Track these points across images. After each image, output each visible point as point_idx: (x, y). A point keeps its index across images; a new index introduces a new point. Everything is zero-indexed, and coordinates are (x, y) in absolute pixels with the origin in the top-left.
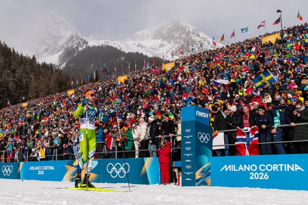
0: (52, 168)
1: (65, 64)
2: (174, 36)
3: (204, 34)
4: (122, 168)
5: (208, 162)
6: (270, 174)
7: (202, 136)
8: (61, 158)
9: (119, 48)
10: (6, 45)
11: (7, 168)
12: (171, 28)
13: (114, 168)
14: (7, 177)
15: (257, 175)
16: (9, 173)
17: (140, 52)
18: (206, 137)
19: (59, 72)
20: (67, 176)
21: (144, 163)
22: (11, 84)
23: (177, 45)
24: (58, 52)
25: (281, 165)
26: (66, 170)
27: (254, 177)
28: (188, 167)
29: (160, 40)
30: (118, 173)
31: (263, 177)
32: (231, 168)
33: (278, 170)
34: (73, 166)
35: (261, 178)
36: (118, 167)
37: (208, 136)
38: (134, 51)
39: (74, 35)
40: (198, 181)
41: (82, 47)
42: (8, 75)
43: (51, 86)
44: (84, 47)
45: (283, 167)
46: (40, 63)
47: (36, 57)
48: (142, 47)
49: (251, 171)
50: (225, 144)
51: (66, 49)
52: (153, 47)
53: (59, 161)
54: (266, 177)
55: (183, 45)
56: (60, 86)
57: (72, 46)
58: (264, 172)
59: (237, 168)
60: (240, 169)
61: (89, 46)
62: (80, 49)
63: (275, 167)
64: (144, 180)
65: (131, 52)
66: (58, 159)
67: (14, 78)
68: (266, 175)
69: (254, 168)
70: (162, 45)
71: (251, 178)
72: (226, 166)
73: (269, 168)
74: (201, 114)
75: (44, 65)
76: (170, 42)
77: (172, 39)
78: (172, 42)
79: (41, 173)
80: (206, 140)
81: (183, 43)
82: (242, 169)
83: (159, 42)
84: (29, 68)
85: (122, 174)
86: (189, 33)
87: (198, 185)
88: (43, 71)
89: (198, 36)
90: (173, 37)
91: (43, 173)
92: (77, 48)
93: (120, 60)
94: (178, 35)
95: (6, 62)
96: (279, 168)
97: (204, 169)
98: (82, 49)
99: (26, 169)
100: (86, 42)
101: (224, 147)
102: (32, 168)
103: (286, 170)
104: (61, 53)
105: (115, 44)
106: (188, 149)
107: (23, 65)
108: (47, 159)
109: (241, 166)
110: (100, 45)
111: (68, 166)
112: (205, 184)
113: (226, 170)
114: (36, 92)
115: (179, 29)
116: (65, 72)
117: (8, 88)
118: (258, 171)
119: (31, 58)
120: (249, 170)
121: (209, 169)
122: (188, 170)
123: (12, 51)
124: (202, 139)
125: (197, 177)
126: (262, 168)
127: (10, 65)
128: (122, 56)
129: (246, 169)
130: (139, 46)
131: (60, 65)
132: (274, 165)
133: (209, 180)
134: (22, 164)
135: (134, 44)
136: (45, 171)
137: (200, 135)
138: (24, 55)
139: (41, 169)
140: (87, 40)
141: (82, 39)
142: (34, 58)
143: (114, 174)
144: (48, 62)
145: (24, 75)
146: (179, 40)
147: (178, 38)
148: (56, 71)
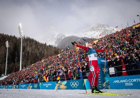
0: (51, 85)
1: (57, 44)
2: (99, 29)
3: (111, 27)
4: (76, 84)
5: (108, 80)
6: (133, 83)
9: (77, 36)
10: (35, 40)
11: (36, 85)
12: (97, 26)
13: (73, 84)
14: (36, 89)
15: (128, 84)
16: (36, 87)
17: (86, 37)
19: (55, 47)
20: (56, 87)
21: (84, 81)
22: (38, 54)
23: (101, 32)
24: (54, 40)
25: (137, 79)
26: (56, 85)
27: (127, 85)
29: (93, 31)
30: (74, 85)
31: (130, 84)
32: (117, 81)
33: (136, 81)
34: (58, 83)
35: (130, 85)
36: (74, 83)
37: (107, 69)
38: (84, 37)
39: (60, 34)
40: (104, 87)
41: (63, 37)
42: (37, 50)
43: (52, 53)
44: (64, 37)
45: (138, 80)
46: (48, 45)
47: (46, 43)
48: (86, 35)
49: (125, 82)
50: (115, 72)
51: (57, 39)
52: (91, 34)
54: (132, 84)
55: (103, 32)
56: (55, 53)
57: (59, 38)
58: (131, 83)
59: (120, 81)
60: (121, 82)
61: (66, 37)
62: (62, 38)
63: (135, 80)
64: (84, 88)
65: (82, 37)
66: (53, 81)
67: (39, 51)
68: (131, 84)
69: (126, 81)
70: (95, 33)
71: (126, 85)
72: (115, 81)
74: (103, 61)
75: (50, 46)
76: (97, 32)
78: (98, 32)
79: (47, 86)
80: (106, 71)
81: (103, 31)
82: (122, 82)
83: (93, 32)
84: (44, 47)
85: (76, 86)
86: (105, 27)
87: (104, 89)
88: (49, 48)
89: (109, 28)
92: (61, 38)
93: (78, 41)
94: (100, 29)
95: (36, 46)
97: (107, 82)
98: (63, 38)
99: (42, 85)
101: (115, 73)
102: (44, 85)
103: (139, 81)
104: (55, 40)
105: (75, 35)
106: (99, 75)
107: (42, 47)
109: (121, 80)
110: (70, 36)
111: (56, 84)
112: (107, 88)
113: (116, 82)
114: (47, 56)
115: (101, 26)
116: (57, 48)
117: (37, 55)
118: (128, 82)
119: (45, 44)
121: (109, 82)
123: (38, 42)
124: (104, 71)
126: (130, 81)
128: (79, 39)
129: (123, 82)
132: (134, 79)
133: (109, 87)
134: (40, 83)
135: (83, 34)
136: (48, 86)
137: (103, 69)
138: (42, 43)
139: (47, 85)
140: (65, 35)
141: (63, 35)
142: (46, 44)
143: (73, 86)
144: (51, 45)
145: (42, 50)
146: (101, 30)
147: (101, 29)
148: (54, 47)
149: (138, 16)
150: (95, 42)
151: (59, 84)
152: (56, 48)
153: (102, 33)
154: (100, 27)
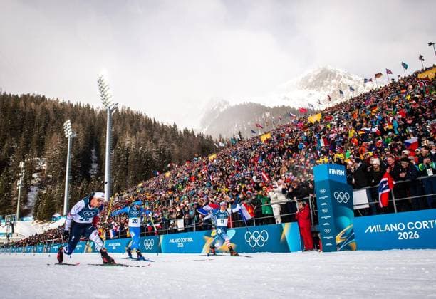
0: (190, 240)
1: (207, 127)
2: (322, 83)
3: (357, 77)
4: (260, 236)
5: (350, 224)
7: (339, 196)
8: (199, 229)
9: (262, 104)
10: (147, 117)
11: (149, 242)
12: (318, 75)
13: (252, 237)
14: (149, 251)
15: (406, 236)
16: (150, 247)
17: (286, 105)
18: (344, 196)
19: (200, 136)
20: (206, 248)
21: (283, 230)
23: (328, 92)
25: (431, 222)
26: (205, 242)
27: (402, 237)
28: (327, 231)
29: (307, 89)
30: (257, 241)
31: (413, 236)
32: (376, 228)
33: (428, 227)
34: (210, 236)
35: (410, 238)
36: (256, 235)
37: (346, 195)
38: (280, 105)
40: (339, 245)
41: (223, 108)
42: (151, 144)
44: (226, 107)
45: (434, 223)
46: (182, 131)
47: (177, 124)
48: (288, 99)
49: (399, 231)
50: (369, 201)
51: (206, 112)
52: (301, 98)
53: (197, 232)
54: (417, 236)
55: (334, 92)
56: (203, 151)
57: (213, 108)
58: (414, 231)
59: (383, 228)
60: (386, 229)
61: (230, 107)
62: (222, 110)
63: (425, 224)
64: (284, 248)
65: (277, 106)
66: (197, 230)
67: (157, 148)
68: (416, 234)
69: (401, 227)
70: (311, 94)
71: (400, 238)
72: (370, 227)
73: (418, 225)
74: (335, 172)
75: (186, 132)
76: (319, 90)
77: (321, 86)
78: (322, 90)
79: (181, 245)
80: (345, 200)
82: (389, 229)
83: (307, 91)
84: (170, 137)
85: (261, 242)
86: (339, 77)
87: (341, 250)
89: (351, 79)
90: (322, 85)
91: (182, 246)
92: (218, 109)
93: (265, 116)
94: (327, 82)
95: (148, 134)
96: (429, 224)
97: (345, 232)
99: (166, 241)
100: (226, 103)
101: (368, 206)
102: (172, 241)
104: (202, 116)
105: (257, 100)
106: (325, 211)
107: (164, 135)
108: (186, 230)
109: (387, 226)
110: (243, 103)
111: (206, 237)
112: (348, 248)
113: (372, 231)
115: (327, 75)
116: (207, 136)
117: (151, 159)
118: (407, 230)
119: (172, 126)
120: (396, 229)
121: (352, 231)
122: (328, 235)
123: (153, 121)
124: (340, 200)
125: (339, 241)
126: (411, 226)
127: (152, 136)
128: (267, 111)
129: (393, 229)
130: (285, 98)
131: (202, 129)
132: (424, 222)
133: (353, 243)
134: (162, 237)
135: (279, 97)
136: (184, 243)
137: (337, 195)
138: (165, 124)
139: (180, 241)
141: (222, 100)
142: (175, 126)
143: (253, 242)
144: (190, 129)
145: (166, 144)
146: (329, 87)
147: (328, 84)
148: (198, 135)
149: (430, 44)
150: (313, 119)
151: (214, 237)
152: (205, 137)
153: (331, 92)
154: (327, 77)
